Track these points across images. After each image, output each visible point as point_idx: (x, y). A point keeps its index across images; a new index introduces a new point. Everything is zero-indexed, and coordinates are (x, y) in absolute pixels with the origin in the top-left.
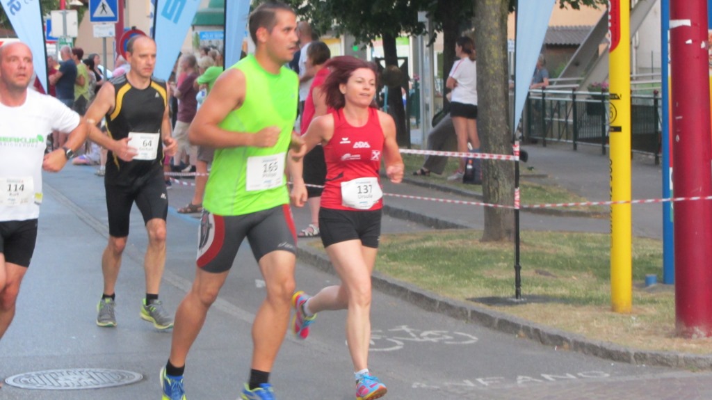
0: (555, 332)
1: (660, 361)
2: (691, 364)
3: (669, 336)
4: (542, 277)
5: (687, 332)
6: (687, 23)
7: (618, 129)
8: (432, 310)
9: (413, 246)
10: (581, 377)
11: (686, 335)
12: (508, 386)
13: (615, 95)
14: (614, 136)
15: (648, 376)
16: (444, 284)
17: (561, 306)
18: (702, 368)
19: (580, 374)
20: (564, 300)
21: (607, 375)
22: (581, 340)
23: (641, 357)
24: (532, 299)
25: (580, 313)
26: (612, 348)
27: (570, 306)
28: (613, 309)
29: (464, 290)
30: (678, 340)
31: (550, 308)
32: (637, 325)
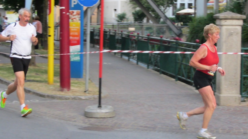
0: (29, 89)
1: (53, 97)
2: (60, 98)
3: (58, 91)
4: (36, 75)
5: (62, 90)
6: (64, 8)
7: (50, 36)
8: (2, 83)
9: (8, 67)
10: (30, 101)
11: (62, 91)
12: (10, 103)
13: (49, 27)
14: (49, 38)
15: (48, 101)
16: (8, 77)
17: (35, 83)
18: (63, 99)
19: (31, 101)
20: (37, 81)
21: (38, 101)
22: (35, 92)
23: (48, 96)
24: (29, 81)
25: (39, 84)
26: (41, 94)
27: (38, 83)
28: (48, 84)
29: (12, 78)
30: (60, 92)
31: (32, 83)
32: (51, 88)
